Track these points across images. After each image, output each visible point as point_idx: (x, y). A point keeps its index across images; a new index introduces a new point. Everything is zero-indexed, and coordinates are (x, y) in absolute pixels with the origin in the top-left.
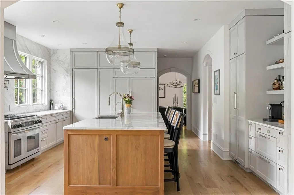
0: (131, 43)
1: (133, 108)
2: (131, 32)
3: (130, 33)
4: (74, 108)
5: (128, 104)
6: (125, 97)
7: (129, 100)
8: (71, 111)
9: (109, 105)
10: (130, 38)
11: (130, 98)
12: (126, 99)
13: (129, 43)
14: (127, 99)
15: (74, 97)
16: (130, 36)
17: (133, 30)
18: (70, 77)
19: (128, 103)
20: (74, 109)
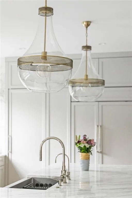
0: (88, 45)
1: (105, 154)
2: (88, 24)
3: (87, 27)
4: (10, 150)
5: (84, 154)
6: (79, 142)
7: (85, 146)
8: (5, 156)
9: (41, 160)
10: (87, 36)
11: (87, 143)
12: (79, 145)
13: (85, 45)
14: (82, 146)
15: (10, 134)
16: (87, 33)
17: (91, 22)
18: (5, 102)
19: (84, 152)
20: (11, 152)
